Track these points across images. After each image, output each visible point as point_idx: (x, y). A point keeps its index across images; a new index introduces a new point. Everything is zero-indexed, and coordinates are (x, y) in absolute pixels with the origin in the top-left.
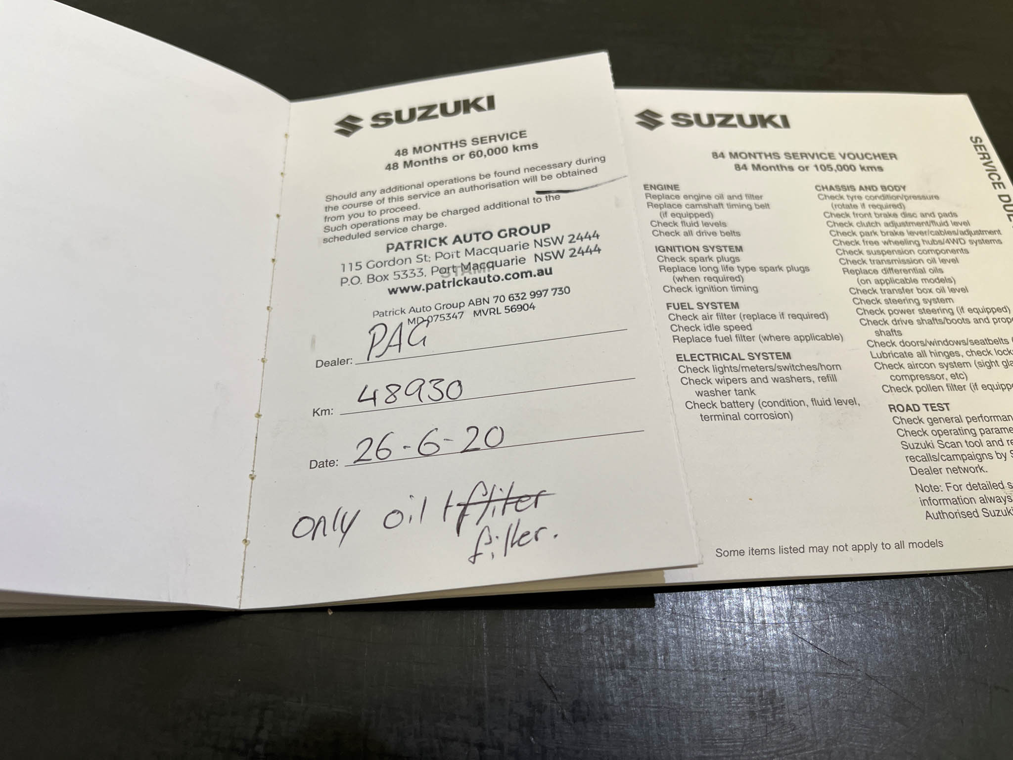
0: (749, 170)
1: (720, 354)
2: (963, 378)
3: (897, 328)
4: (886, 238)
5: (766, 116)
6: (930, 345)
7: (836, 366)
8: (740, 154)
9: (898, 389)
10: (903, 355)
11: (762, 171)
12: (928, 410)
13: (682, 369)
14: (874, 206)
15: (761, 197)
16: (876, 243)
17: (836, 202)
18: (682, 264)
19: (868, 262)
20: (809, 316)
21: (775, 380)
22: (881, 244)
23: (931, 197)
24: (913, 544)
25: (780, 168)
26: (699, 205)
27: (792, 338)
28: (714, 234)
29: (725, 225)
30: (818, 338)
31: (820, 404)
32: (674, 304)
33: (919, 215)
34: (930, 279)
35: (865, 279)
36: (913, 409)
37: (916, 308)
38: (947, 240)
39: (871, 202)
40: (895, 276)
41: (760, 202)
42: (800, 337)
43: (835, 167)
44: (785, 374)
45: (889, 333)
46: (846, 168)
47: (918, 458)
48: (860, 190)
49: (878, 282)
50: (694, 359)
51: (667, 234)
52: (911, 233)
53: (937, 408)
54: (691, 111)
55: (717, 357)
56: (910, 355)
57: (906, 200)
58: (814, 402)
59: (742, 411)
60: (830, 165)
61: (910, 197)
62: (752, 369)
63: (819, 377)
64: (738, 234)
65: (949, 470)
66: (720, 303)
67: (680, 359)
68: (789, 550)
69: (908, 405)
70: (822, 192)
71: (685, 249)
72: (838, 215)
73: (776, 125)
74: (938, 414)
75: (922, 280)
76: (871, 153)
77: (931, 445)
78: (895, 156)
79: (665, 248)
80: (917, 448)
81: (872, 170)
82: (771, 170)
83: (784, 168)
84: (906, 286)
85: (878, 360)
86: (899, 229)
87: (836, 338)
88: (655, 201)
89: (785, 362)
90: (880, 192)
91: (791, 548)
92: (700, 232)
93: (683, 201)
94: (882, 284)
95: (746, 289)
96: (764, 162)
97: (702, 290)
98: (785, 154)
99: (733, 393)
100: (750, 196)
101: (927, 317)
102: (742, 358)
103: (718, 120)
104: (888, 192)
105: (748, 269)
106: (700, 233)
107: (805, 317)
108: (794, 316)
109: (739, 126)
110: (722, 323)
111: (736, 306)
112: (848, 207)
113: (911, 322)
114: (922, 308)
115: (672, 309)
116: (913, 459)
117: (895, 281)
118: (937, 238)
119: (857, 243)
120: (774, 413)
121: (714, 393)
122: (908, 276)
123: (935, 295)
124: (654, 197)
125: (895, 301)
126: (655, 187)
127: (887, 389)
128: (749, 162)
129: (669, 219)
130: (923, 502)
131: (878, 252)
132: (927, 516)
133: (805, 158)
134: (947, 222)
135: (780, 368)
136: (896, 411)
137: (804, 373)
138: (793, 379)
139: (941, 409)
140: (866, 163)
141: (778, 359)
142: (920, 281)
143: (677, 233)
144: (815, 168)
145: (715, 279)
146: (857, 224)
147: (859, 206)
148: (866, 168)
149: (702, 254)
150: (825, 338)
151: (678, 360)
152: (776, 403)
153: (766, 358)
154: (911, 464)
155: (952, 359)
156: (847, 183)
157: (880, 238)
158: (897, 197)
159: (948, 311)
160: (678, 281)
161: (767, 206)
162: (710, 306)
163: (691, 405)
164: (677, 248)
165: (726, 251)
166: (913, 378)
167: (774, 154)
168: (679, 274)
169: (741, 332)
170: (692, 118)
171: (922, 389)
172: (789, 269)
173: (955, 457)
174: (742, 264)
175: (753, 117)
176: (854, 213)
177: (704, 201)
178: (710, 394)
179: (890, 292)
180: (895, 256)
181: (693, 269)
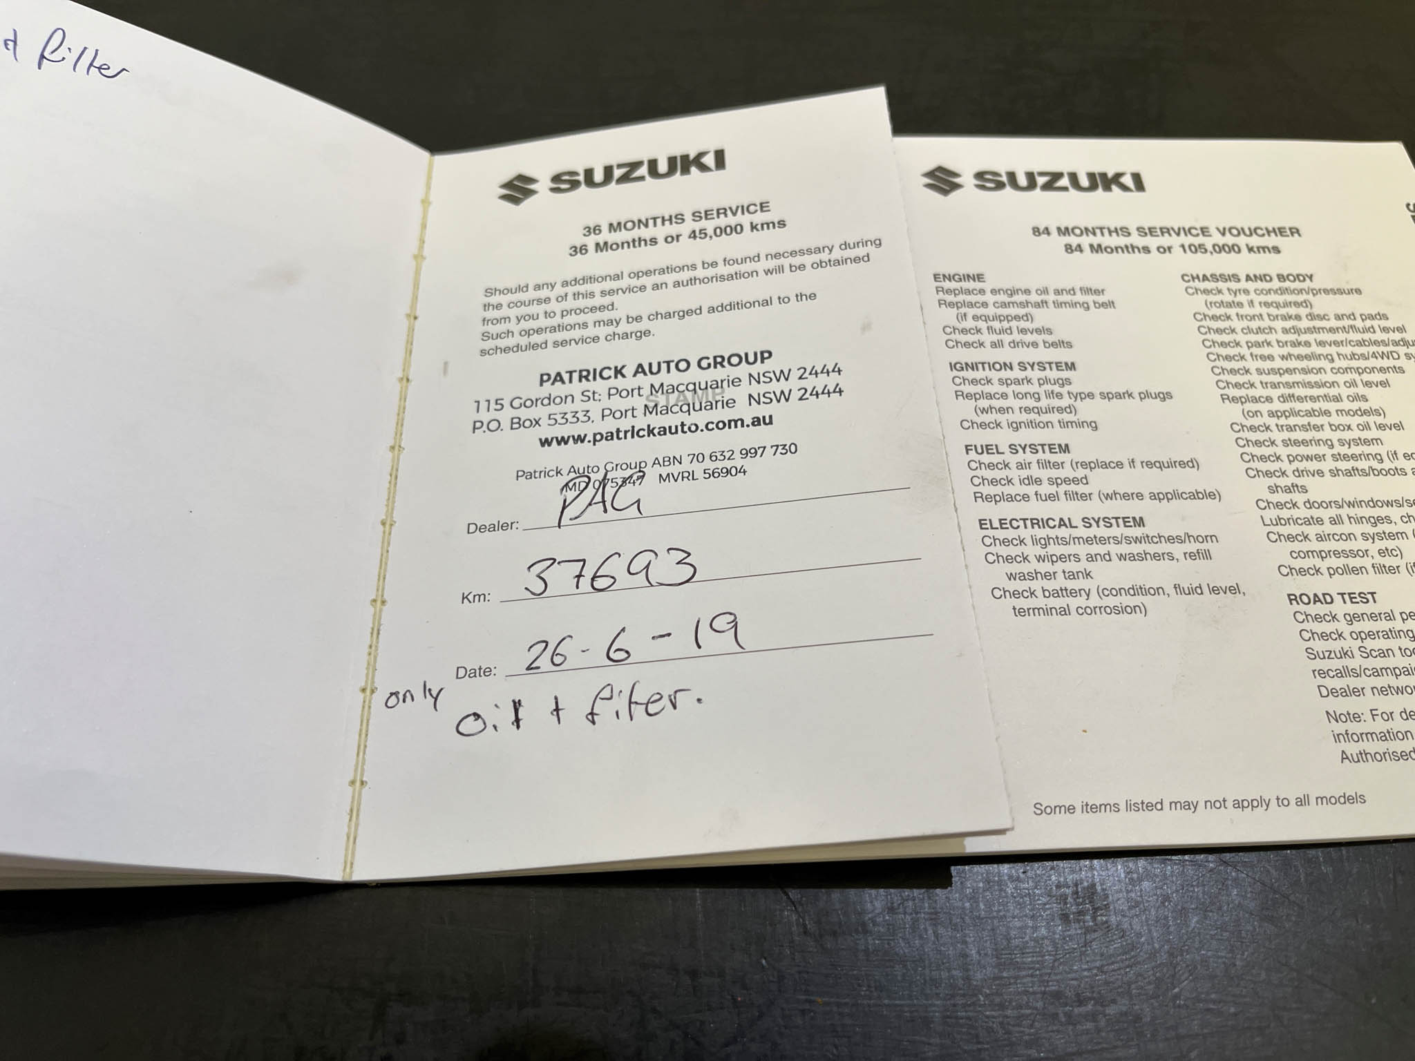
0: (1085, 253)
1: (1042, 519)
2: (1397, 555)
3: (1300, 481)
4: (1285, 351)
5: (1110, 175)
6: (1349, 507)
7: (1211, 536)
8: (1073, 229)
9: (1302, 572)
10: (1309, 521)
11: (1105, 254)
12: (1345, 602)
13: (987, 541)
14: (1267, 304)
15: (1103, 291)
16: (1270, 358)
17: (1211, 298)
18: (988, 389)
19: (1258, 384)
20: (1172, 464)
21: (1121, 557)
22: (1278, 359)
23: (1350, 292)
24: (1322, 799)
25: (1130, 250)
26: (1013, 303)
27: (1147, 495)
28: (1035, 345)
29: (1049, 331)
30: (1185, 496)
31: (1187, 592)
32: (975, 446)
33: (1332, 317)
34: (1349, 411)
35: (1253, 410)
36: (1323, 601)
37: (1329, 452)
38: (1374, 353)
39: (1263, 298)
40: (1298, 406)
41: (1101, 299)
42: (1158, 494)
43: (1210, 248)
44: (1136, 548)
45: (1288, 490)
46: (1227, 249)
47: (1330, 672)
48: (1247, 280)
49: (1272, 414)
50: (1004, 526)
51: (967, 345)
52: (1321, 344)
53: (1359, 599)
54: (1002, 169)
55: (1038, 524)
56: (1320, 521)
57: (1314, 295)
58: (1178, 590)
59: (1074, 602)
60: (1203, 245)
61: (1320, 290)
62: (1088, 541)
63: (1185, 554)
64: (1070, 345)
65: (1375, 690)
66: (1043, 445)
67: (983, 526)
68: (1140, 806)
69: (1315, 595)
70: (1191, 284)
71: (992, 366)
72: (1214, 318)
73: (1125, 188)
74: (1360, 608)
75: (1337, 411)
76: (1263, 226)
77: (1349, 653)
78: (1298, 231)
79: (964, 366)
80: (1328, 658)
81: (1264, 252)
82: (1117, 252)
83: (1136, 250)
84: (1314, 421)
85: (1272, 528)
86: (1303, 338)
87: (1211, 495)
88: (950, 298)
89: (1137, 532)
90: (1276, 284)
91: (1143, 803)
92: (1014, 342)
93: (989, 298)
94: (1278, 417)
95: (1081, 424)
96: (1108, 241)
97: (1016, 427)
98: (1138, 229)
99: (1060, 576)
100: (1087, 291)
101: (1344, 465)
102: (1073, 525)
103: (1041, 180)
104: (1287, 284)
105: (1083, 396)
106: (1014, 344)
107: (1166, 465)
108: (1150, 464)
109: (1070, 189)
110: (1045, 474)
111: (1065, 449)
112: (1230, 305)
113: (1320, 473)
114: (1336, 453)
115: (972, 453)
116: (1323, 673)
117: (1296, 413)
118: (1359, 350)
119: (1242, 358)
120: (1119, 605)
121: (1033, 576)
122: (1316, 406)
123: (1356, 434)
124: (948, 291)
125: (1297, 443)
126: (950, 278)
127: (1284, 571)
128: (1086, 241)
129: (969, 323)
130: (1337, 737)
131: (1272, 371)
132: (1343, 759)
133: (1166, 235)
134: (1372, 327)
135: (1129, 540)
136: (1298, 604)
137: (1164, 547)
138: (1148, 556)
139: (1365, 600)
140: (1255, 241)
141: (1125, 526)
142: (1334, 413)
143: (981, 344)
144: (1181, 249)
145: (1036, 410)
146: (1242, 330)
147: (1246, 304)
148: (1255, 249)
149: (1017, 373)
150: (1195, 496)
151: (982, 528)
152: (1122, 591)
153: (1109, 525)
154: (1320, 681)
155: (1380, 528)
156: (1228, 271)
157: (1276, 351)
158: (1301, 291)
159: (1375, 457)
160: (982, 413)
161: (1111, 304)
162: (1028, 449)
163: (1000, 593)
164: (980, 366)
165: (1051, 369)
166: (1324, 555)
167: (1121, 229)
168: (984, 403)
169: (1073, 487)
170: (1004, 179)
171: (1336, 571)
172: (1142, 396)
173: (1384, 670)
174: (1074, 388)
175: (1091, 176)
176: (1237, 315)
177: (1019, 298)
178: (1027, 577)
179: (1291, 429)
180: (1298, 377)
181: (1004, 396)
